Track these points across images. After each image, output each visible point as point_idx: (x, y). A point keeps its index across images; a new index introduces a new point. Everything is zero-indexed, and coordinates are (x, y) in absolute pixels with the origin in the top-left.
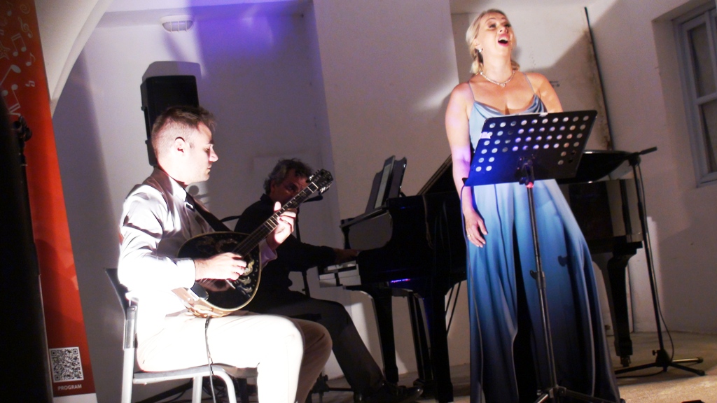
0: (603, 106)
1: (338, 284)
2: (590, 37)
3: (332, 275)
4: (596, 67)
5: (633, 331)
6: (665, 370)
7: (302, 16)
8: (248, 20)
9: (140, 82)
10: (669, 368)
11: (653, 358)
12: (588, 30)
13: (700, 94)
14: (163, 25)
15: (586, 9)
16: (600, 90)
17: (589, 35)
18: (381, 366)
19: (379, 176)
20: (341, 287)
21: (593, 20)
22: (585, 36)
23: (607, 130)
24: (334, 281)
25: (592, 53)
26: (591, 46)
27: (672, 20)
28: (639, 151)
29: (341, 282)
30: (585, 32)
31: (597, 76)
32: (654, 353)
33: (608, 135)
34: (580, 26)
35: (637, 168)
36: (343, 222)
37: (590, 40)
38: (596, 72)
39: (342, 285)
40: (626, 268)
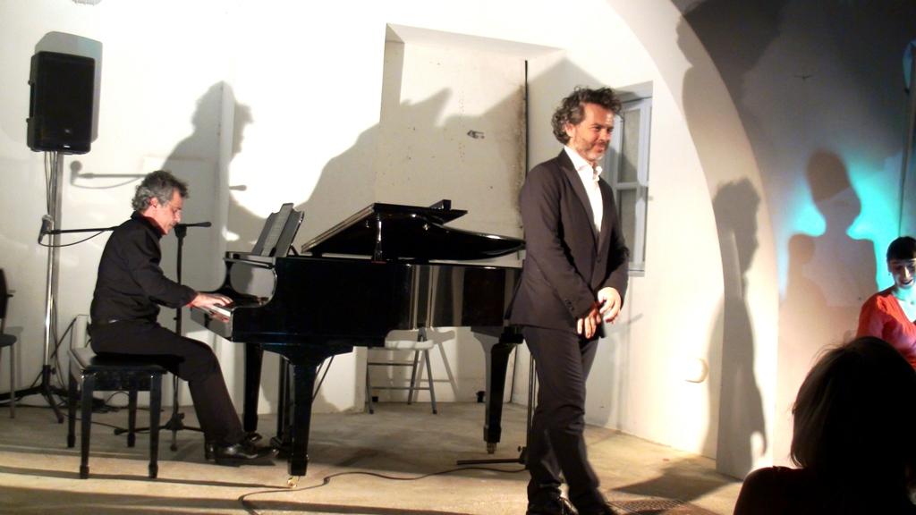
0: (524, 168)
2: (525, 93)
4: (524, 125)
9: (32, 53)
12: (524, 85)
15: (526, 62)
16: (525, 149)
17: (524, 90)
19: (274, 217)
21: (531, 77)
22: (520, 91)
25: (524, 110)
26: (524, 102)
30: (521, 87)
31: (524, 136)
32: (519, 449)
34: (519, 79)
36: (227, 254)
37: (524, 96)
38: (524, 131)
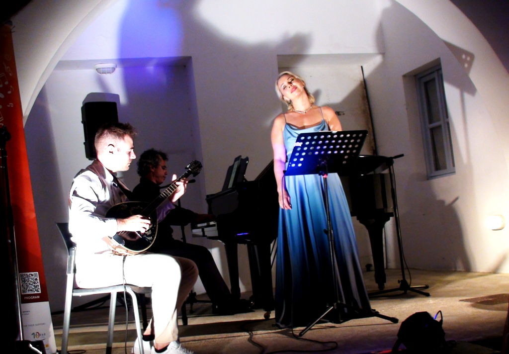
0: (371, 128)
1: (204, 235)
2: (364, 85)
3: (200, 230)
4: (367, 103)
5: (387, 268)
6: (405, 293)
7: (185, 66)
8: (151, 68)
9: (81, 105)
10: (408, 291)
11: (398, 285)
12: (363, 80)
13: (431, 122)
14: (97, 69)
15: (362, 67)
16: (369, 117)
17: (363, 83)
18: (230, 287)
19: (231, 168)
20: (205, 238)
21: (366, 73)
22: (361, 84)
23: (373, 143)
24: (201, 234)
25: (365, 94)
26: (365, 90)
27: (415, 76)
28: (393, 156)
29: (206, 234)
30: (361, 82)
31: (368, 109)
32: (399, 282)
33: (374, 146)
34: (359, 78)
35: (391, 167)
36: (208, 196)
38: (367, 107)
39: (206, 236)
40: (383, 229)
